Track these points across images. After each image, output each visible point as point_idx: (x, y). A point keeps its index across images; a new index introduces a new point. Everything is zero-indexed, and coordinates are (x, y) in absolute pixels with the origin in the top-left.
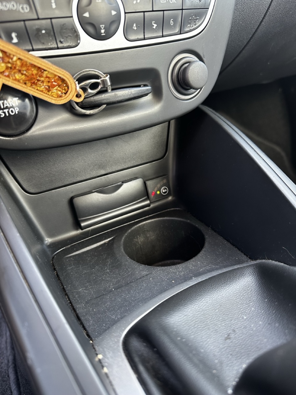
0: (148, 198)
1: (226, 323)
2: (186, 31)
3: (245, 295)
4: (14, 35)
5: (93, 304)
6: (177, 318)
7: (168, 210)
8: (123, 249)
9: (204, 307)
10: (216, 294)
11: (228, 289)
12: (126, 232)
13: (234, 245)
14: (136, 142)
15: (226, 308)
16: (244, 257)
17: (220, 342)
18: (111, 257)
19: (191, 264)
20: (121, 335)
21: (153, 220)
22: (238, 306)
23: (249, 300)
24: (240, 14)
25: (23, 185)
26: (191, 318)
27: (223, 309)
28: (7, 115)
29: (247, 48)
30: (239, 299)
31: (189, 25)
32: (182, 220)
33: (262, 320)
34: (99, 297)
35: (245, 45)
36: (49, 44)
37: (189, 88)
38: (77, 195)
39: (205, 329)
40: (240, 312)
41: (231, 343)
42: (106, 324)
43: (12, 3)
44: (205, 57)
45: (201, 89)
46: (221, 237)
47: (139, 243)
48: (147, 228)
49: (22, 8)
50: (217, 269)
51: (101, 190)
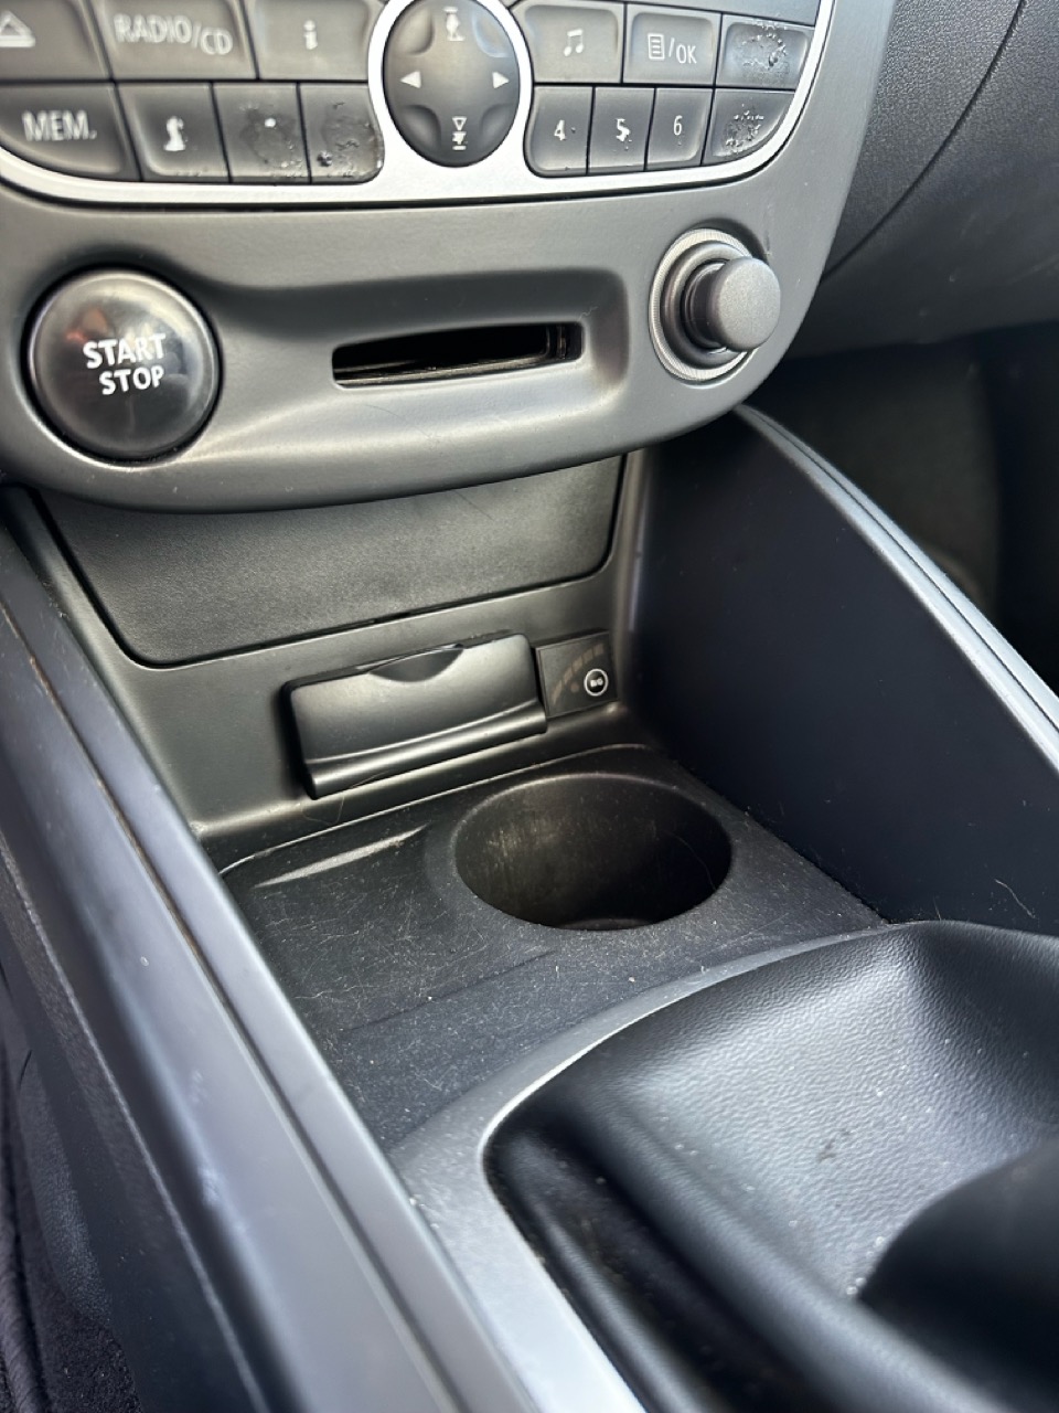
0: (541, 704)
1: (820, 1108)
2: (719, 157)
3: (879, 1024)
4: (173, 126)
5: (364, 1042)
6: (669, 1085)
7: (605, 748)
8: (455, 869)
9: (750, 1056)
10: (788, 1016)
11: (826, 1003)
12: (463, 813)
13: (828, 874)
14: (513, 511)
15: (820, 1061)
16: (864, 913)
17: (804, 1166)
18: (416, 893)
19: (688, 928)
20: (478, 1139)
21: (553, 779)
22: (857, 1057)
23: (891, 1040)
24: (884, 112)
25: (125, 634)
26: (710, 1088)
27: (809, 1065)
28: (125, 388)
29: (890, 223)
30: (860, 1036)
31: (731, 140)
32: (652, 782)
33: (933, 1101)
34: (385, 1019)
35: (885, 213)
36: (284, 165)
37: (717, 344)
38: (305, 678)
39: (756, 1124)
40: (864, 1077)
41: (838, 1172)
42: (414, 1109)
43: (178, 22)
44: (771, 245)
45: (749, 351)
46: (786, 845)
47: (502, 854)
48: (531, 807)
49: (210, 40)
50: (776, 945)
51: (387, 665)
